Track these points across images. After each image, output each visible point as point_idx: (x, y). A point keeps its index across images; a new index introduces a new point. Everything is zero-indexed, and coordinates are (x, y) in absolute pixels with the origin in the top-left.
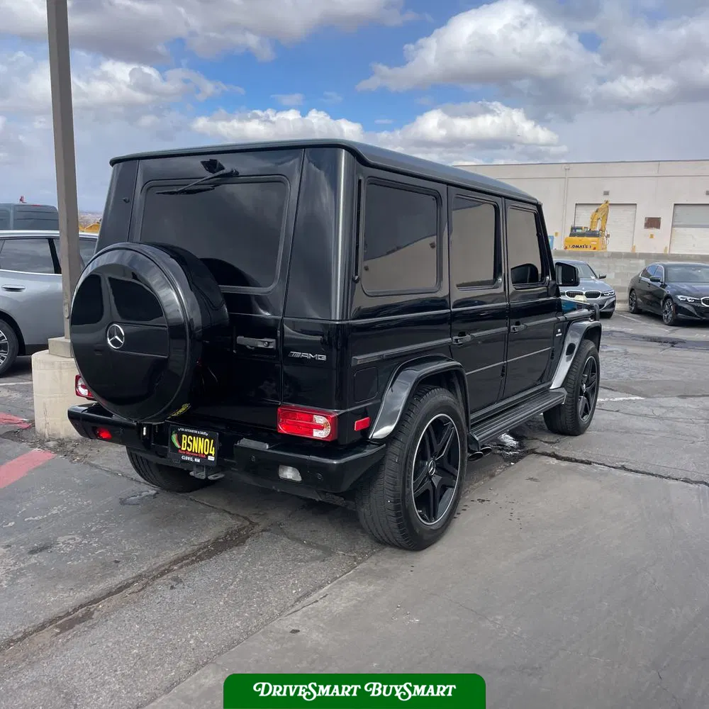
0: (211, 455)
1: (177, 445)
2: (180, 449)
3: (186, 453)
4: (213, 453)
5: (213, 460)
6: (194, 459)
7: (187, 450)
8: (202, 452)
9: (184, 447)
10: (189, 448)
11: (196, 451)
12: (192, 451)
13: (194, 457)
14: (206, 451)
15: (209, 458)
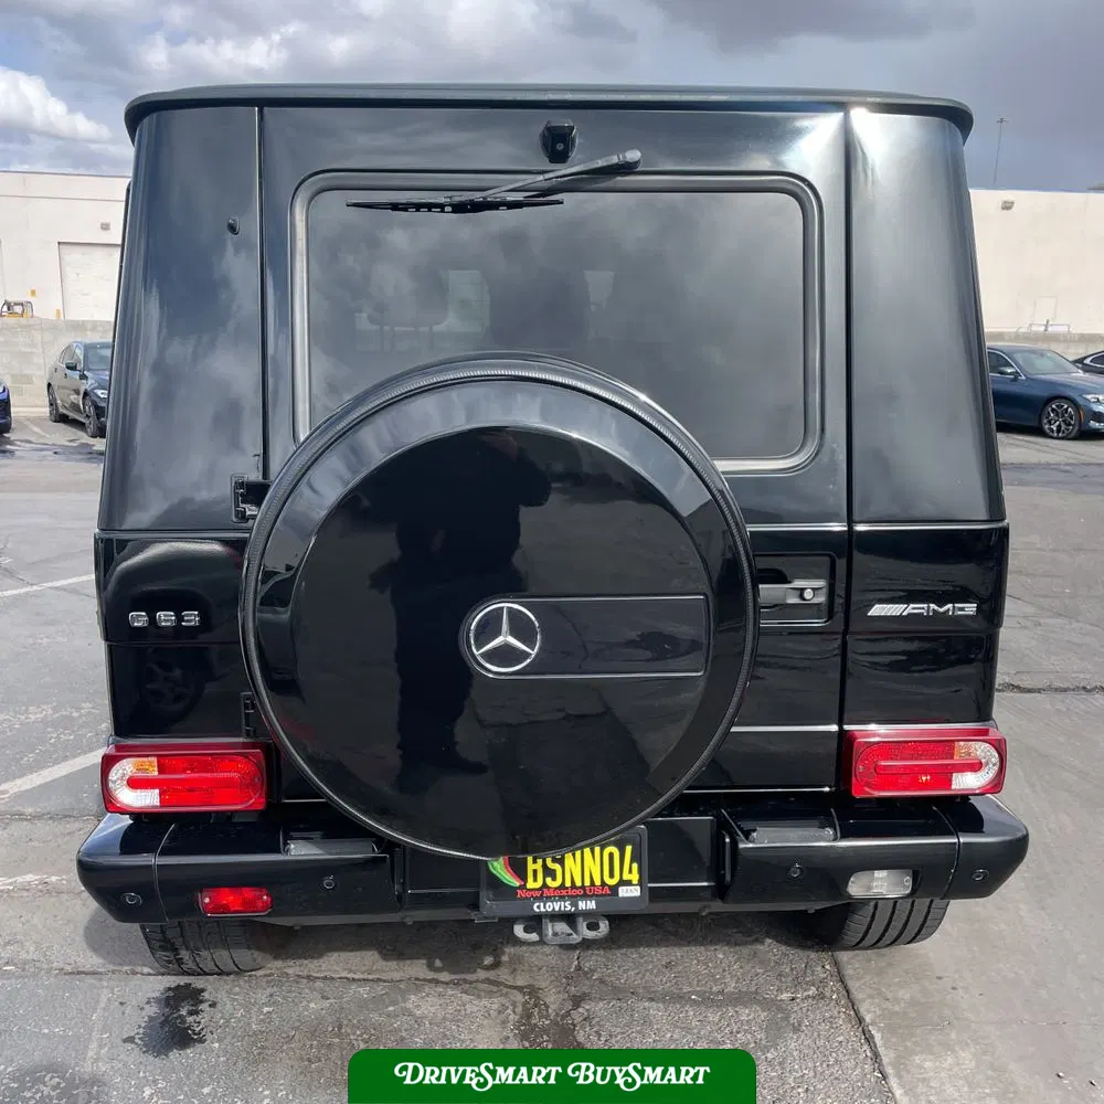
0: (629, 883)
1: (510, 880)
2: (523, 887)
3: (543, 894)
4: (635, 877)
5: (639, 894)
6: (575, 904)
7: (545, 885)
8: (598, 882)
9: (535, 880)
10: (554, 879)
11: (578, 884)
12: (562, 886)
13: (574, 899)
14: (612, 876)
15: (624, 892)
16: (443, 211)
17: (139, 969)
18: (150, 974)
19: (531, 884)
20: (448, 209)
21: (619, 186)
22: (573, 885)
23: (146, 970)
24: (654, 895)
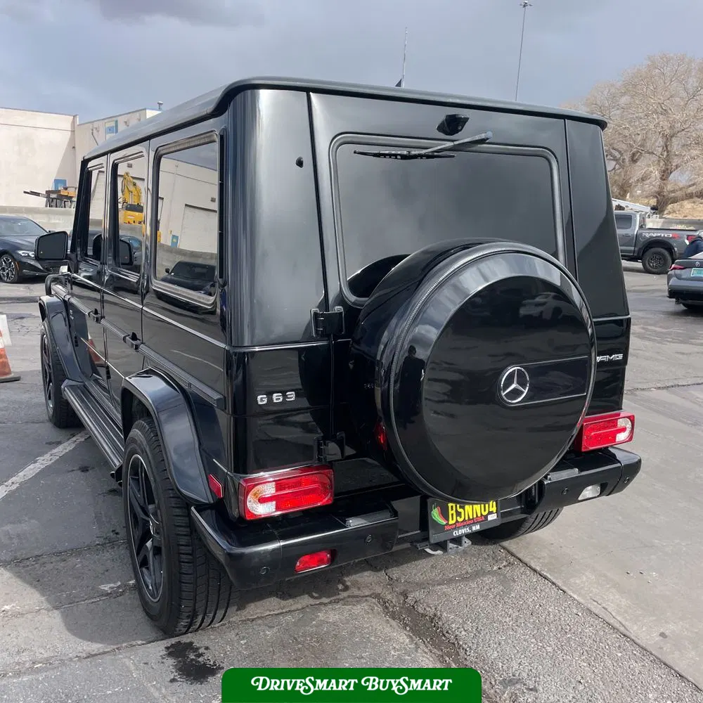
0: (490, 513)
1: (442, 521)
2: (447, 524)
3: (457, 526)
4: (494, 509)
5: (496, 517)
6: (471, 529)
7: (457, 521)
8: (479, 515)
9: (453, 519)
10: (461, 517)
11: (471, 517)
12: (464, 520)
13: (470, 526)
14: (485, 510)
15: (490, 518)
16: (396, 158)
17: (134, 643)
18: (143, 644)
19: (451, 522)
20: (399, 157)
21: (479, 149)
22: (469, 519)
23: (140, 642)
24: (503, 515)
